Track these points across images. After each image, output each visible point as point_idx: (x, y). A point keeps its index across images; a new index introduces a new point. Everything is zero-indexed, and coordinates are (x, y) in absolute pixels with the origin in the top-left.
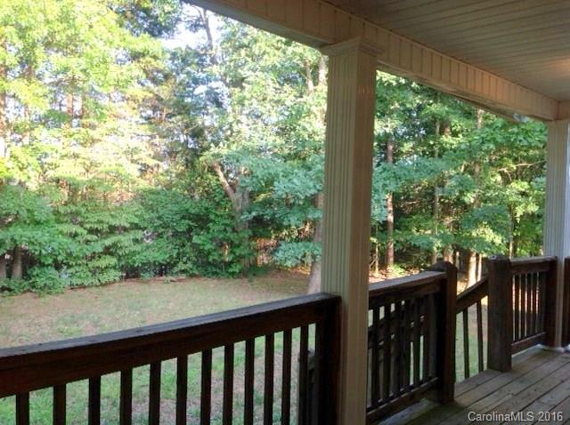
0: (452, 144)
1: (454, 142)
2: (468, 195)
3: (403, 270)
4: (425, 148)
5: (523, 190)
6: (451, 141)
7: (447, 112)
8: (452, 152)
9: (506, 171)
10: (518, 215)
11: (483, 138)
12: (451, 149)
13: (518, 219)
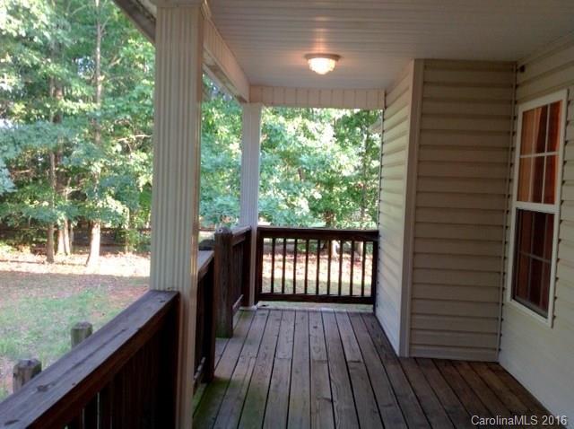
0: (72, 110)
1: (75, 108)
2: (95, 164)
3: (10, 248)
4: (40, 111)
5: (143, 160)
6: (72, 107)
7: (68, 75)
8: (72, 117)
9: (126, 142)
10: (141, 185)
11: (118, 107)
12: (72, 114)
13: (141, 189)
